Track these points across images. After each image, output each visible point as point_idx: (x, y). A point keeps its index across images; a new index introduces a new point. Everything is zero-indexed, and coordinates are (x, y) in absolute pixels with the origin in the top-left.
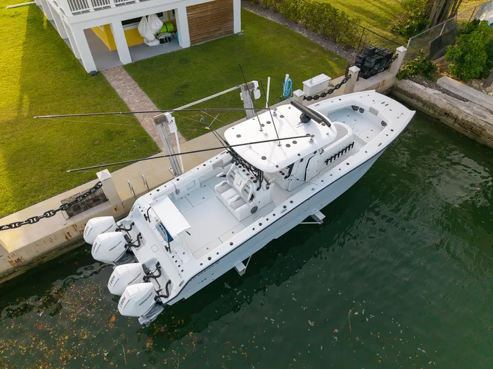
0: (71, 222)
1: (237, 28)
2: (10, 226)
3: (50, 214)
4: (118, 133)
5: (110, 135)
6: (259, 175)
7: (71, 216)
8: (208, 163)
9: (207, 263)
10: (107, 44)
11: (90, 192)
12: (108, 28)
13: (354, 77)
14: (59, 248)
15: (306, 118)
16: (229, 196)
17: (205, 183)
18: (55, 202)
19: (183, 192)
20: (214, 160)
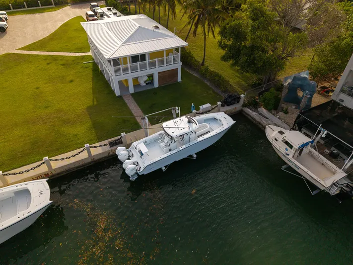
0: (111, 149)
1: (179, 79)
2: (94, 147)
3: (106, 145)
4: (127, 120)
5: (124, 121)
6: (172, 138)
7: (111, 147)
8: (157, 134)
9: (152, 162)
10: (125, 85)
11: (118, 139)
12: (127, 81)
13: (219, 106)
14: (105, 157)
15: (189, 122)
16: (162, 144)
17: (155, 141)
18: (107, 142)
19: (148, 142)
20: (160, 133)
